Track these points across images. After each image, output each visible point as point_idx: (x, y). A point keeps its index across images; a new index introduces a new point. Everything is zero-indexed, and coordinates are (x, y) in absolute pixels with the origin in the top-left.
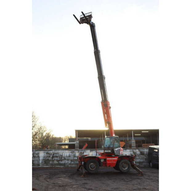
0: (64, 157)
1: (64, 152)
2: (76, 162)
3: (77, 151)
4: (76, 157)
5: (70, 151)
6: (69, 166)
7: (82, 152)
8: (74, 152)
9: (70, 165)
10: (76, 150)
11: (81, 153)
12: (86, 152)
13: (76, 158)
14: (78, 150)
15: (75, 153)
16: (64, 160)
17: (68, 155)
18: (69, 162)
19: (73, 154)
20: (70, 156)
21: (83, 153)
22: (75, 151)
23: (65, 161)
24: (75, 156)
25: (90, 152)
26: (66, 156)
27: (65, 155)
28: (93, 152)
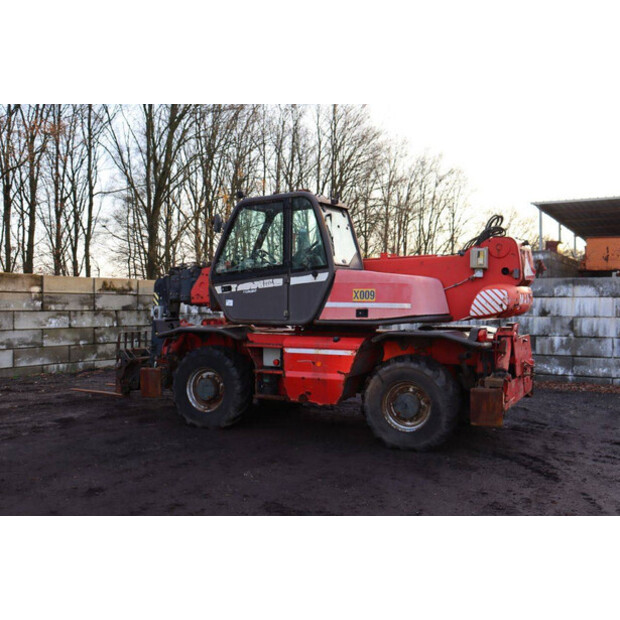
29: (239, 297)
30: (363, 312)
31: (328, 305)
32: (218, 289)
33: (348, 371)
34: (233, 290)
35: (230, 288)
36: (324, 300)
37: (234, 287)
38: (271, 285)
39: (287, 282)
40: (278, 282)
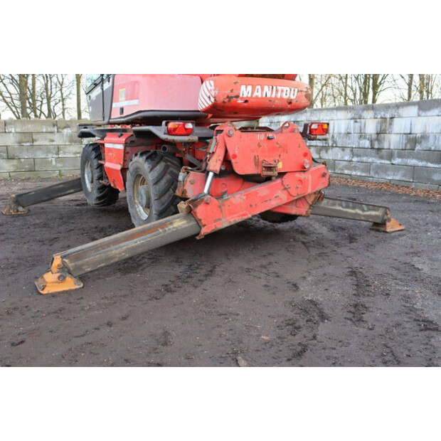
0: (333, 136)
2: (364, 159)
3: (370, 114)
4: (365, 138)
5: (350, 115)
6: (346, 172)
7: (388, 116)
8: (360, 117)
9: (348, 168)
10: (367, 108)
12: (400, 117)
13: (367, 144)
15: (363, 121)
16: (332, 147)
17: (343, 131)
18: (347, 158)
19: (357, 125)
20: (348, 134)
21: (391, 118)
22: (365, 114)
23: (334, 150)
24: (362, 135)
25: (419, 116)
26: (339, 134)
27: (336, 131)
28: (429, 113)
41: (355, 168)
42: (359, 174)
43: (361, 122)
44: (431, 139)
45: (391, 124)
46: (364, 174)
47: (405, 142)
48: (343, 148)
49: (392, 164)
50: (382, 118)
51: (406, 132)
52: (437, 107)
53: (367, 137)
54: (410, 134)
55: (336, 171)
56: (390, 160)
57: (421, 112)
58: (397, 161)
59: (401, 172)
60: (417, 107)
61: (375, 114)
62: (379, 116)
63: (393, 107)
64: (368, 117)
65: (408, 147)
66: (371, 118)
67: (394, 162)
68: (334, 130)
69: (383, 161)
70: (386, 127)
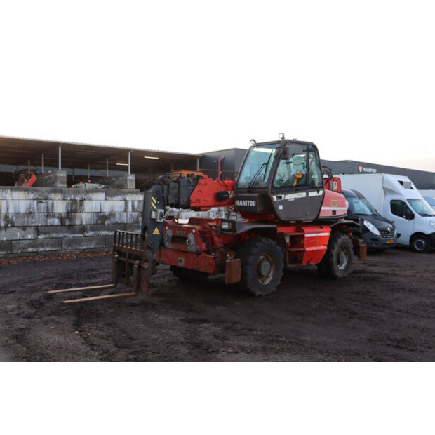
0: (6, 217)
1: (8, 196)
2: (54, 235)
3: (59, 196)
4: (54, 216)
5: (32, 196)
6: (30, 250)
7: (78, 198)
8: (46, 199)
9: (30, 246)
10: (55, 191)
11: (74, 201)
12: (89, 199)
13: (56, 222)
14: (61, 192)
15: (50, 202)
16: (6, 227)
17: (23, 210)
18: (30, 237)
19: (43, 205)
20: (30, 213)
21: (82, 201)
22: (52, 196)
23: (10, 231)
24: (49, 214)
25: (106, 199)
26: (17, 214)
27: (11, 211)
28: (114, 199)
29: (285, 203)
30: (334, 212)
31: (323, 208)
32: (275, 198)
33: (327, 244)
34: (283, 199)
35: (281, 197)
36: (321, 206)
37: (283, 196)
38: (301, 197)
39: (307, 194)
40: (304, 195)
41: (42, 245)
42: (48, 249)
43: (47, 203)
44: (117, 216)
45: (81, 205)
46: (54, 249)
47: (95, 218)
48: (24, 228)
49: (85, 236)
50: (71, 200)
51: (96, 211)
52: (120, 195)
53: (56, 216)
54: (100, 212)
55: (15, 251)
56: (83, 234)
57: (107, 198)
58: (90, 233)
59: (94, 242)
60: (104, 194)
61: (64, 196)
62: (69, 198)
63: (83, 192)
64: (57, 199)
65: (99, 222)
66: (59, 200)
67: (88, 235)
68: (8, 210)
69: (76, 235)
70: (76, 207)
